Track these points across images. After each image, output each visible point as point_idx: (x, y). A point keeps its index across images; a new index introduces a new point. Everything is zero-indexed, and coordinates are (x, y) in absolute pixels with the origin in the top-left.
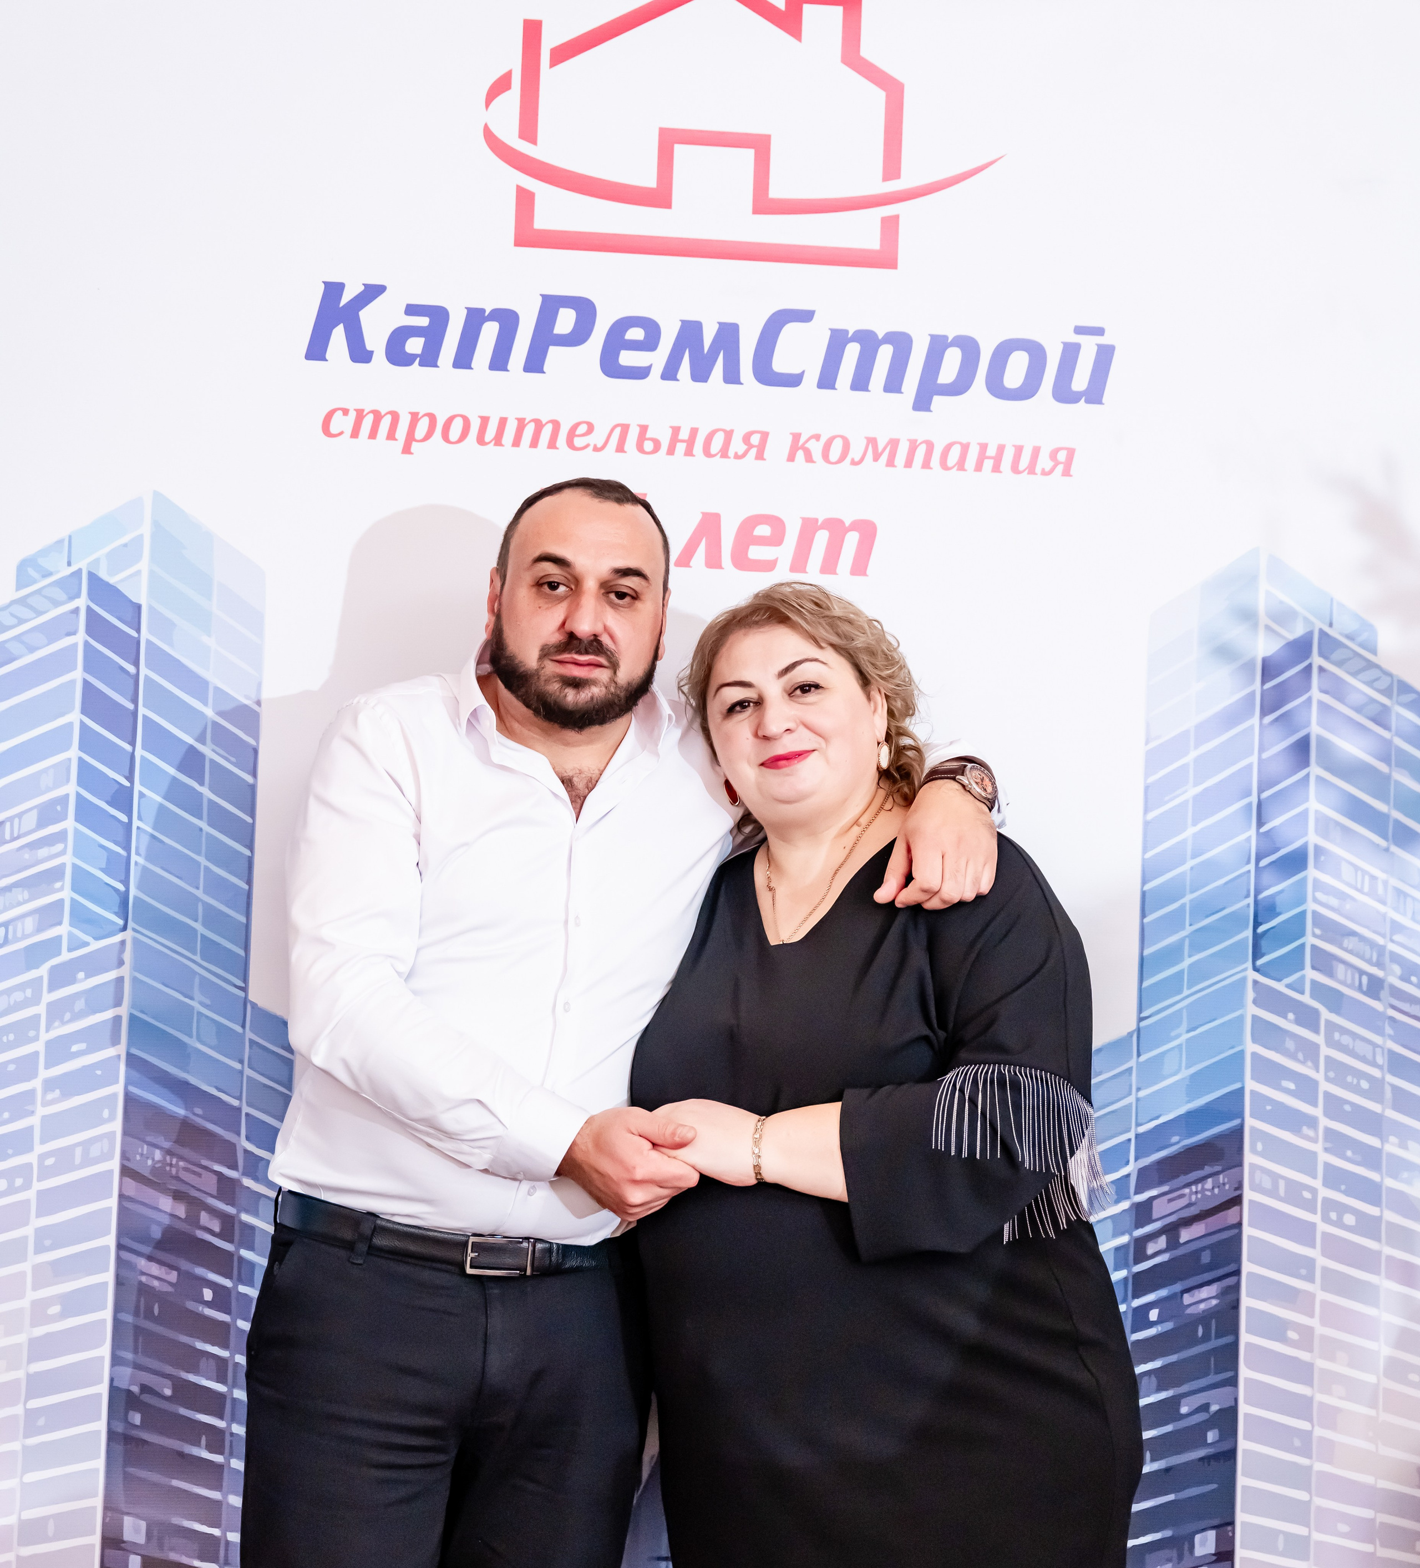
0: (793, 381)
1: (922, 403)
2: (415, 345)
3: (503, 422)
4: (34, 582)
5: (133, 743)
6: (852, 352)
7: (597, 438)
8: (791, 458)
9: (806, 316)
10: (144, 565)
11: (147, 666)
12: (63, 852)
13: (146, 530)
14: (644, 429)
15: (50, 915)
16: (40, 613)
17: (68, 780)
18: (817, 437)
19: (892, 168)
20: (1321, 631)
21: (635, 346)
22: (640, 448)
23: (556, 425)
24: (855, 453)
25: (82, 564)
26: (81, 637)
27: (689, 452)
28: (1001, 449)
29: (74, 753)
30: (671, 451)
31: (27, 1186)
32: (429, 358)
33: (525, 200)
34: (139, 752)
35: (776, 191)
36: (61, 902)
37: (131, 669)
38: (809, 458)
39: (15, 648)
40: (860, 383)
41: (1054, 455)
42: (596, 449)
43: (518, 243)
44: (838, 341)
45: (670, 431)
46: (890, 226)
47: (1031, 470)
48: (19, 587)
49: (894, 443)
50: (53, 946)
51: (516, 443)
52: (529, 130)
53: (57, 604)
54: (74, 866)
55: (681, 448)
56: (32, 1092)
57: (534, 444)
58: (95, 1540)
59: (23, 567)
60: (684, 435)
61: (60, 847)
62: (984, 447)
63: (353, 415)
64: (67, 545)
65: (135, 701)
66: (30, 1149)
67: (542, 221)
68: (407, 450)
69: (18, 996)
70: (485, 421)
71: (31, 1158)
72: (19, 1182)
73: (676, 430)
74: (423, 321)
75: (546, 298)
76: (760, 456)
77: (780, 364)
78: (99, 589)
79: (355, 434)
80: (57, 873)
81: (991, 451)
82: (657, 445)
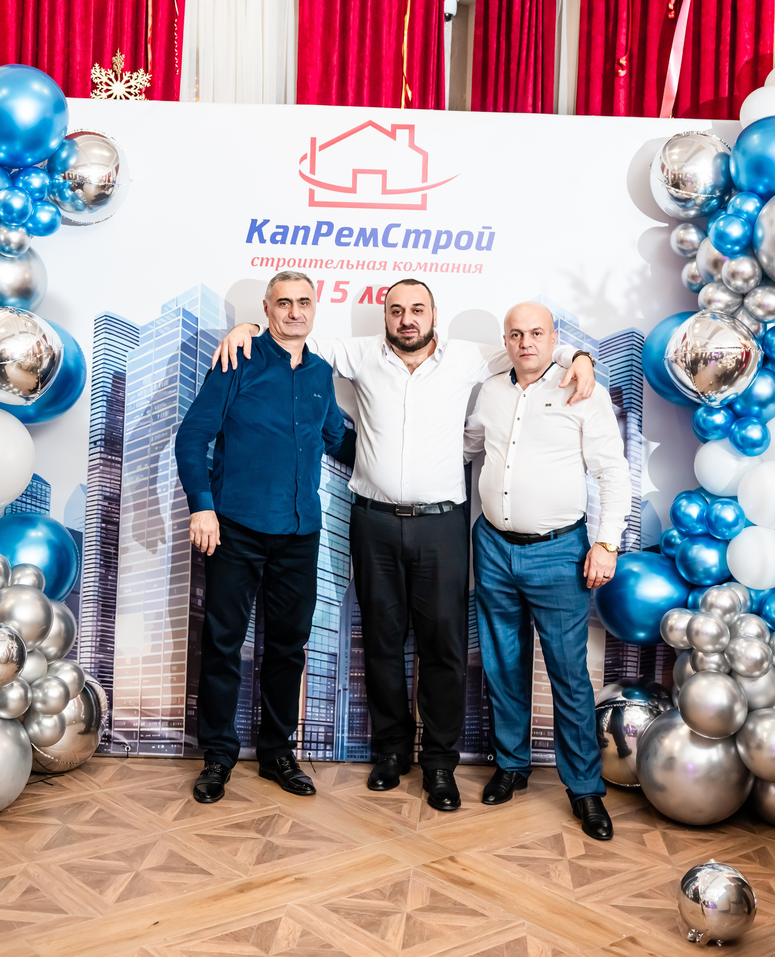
0: (395, 245)
1: (435, 251)
2: (279, 238)
3: (306, 260)
4: (166, 311)
5: (196, 359)
6: (413, 236)
7: (334, 265)
8: (394, 269)
9: (398, 225)
10: (199, 306)
11: (200, 336)
12: (176, 392)
13: (199, 295)
14: (349, 261)
15: (172, 411)
16: (168, 321)
17: (177, 370)
18: (402, 263)
19: (425, 179)
20: (561, 320)
21: (346, 236)
22: (347, 267)
23: (322, 261)
24: (414, 267)
25: (181, 306)
26: (180, 328)
27: (363, 268)
28: (459, 265)
29: (179, 362)
30: (357, 268)
31: (167, 491)
32: (283, 241)
33: (312, 192)
34: (198, 362)
35: (389, 187)
36: (175, 407)
37: (195, 337)
38: (400, 269)
39: (161, 331)
40: (415, 246)
41: (476, 267)
42: (334, 268)
43: (310, 206)
44: (408, 233)
45: (357, 262)
46: (424, 197)
47: (469, 271)
48: (162, 313)
49: (426, 264)
50: (173, 420)
51: (310, 266)
52: (313, 171)
53: (173, 318)
54: (179, 396)
55: (360, 267)
56: (168, 463)
57: (315, 267)
58: (188, 595)
59: (163, 307)
60: (361, 263)
61: (175, 390)
62: (454, 265)
63: (260, 259)
64: (176, 301)
65: (197, 347)
66: (168, 480)
67: (317, 199)
68: (277, 269)
69: (163, 435)
70: (300, 260)
71: (168, 483)
72: (164, 490)
73: (358, 262)
74: (281, 230)
75: (318, 222)
76: (384, 269)
77: (390, 240)
78: (186, 313)
79: (261, 265)
80: (174, 398)
81: (456, 266)
82: (353, 266)
